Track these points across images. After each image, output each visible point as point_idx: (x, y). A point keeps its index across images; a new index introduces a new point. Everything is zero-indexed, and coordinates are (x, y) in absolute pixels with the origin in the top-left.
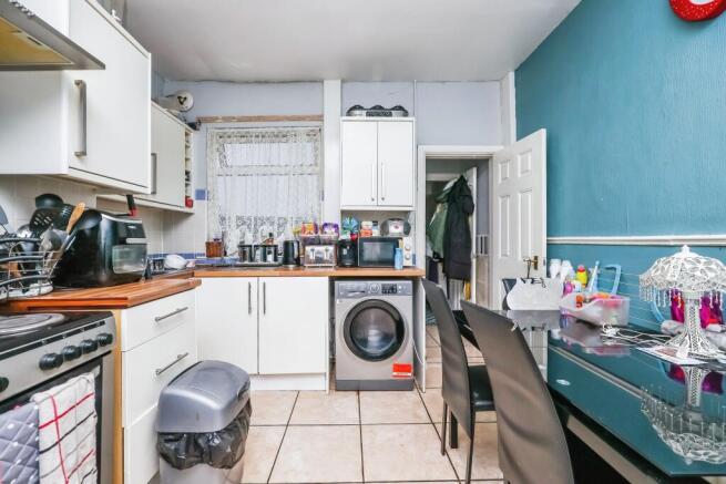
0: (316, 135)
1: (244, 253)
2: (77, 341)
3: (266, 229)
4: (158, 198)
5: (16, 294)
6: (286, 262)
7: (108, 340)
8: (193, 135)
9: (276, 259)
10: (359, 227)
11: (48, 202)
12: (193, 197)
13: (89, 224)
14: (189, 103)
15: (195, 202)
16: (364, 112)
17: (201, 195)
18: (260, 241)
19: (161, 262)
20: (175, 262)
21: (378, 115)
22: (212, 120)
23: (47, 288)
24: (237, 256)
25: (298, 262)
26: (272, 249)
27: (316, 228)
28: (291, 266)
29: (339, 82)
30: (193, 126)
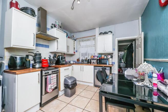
0: (94, 39)
1: (82, 61)
2: (55, 70)
3: (86, 57)
4: (69, 52)
5: (52, 65)
6: (88, 63)
7: (58, 71)
8: (75, 42)
9: (87, 62)
10: (101, 56)
11: (55, 55)
12: (75, 51)
13: (59, 57)
14: (75, 37)
15: (76, 53)
16: (102, 34)
17: (76, 51)
18: (85, 59)
19: (70, 62)
20: (72, 62)
21: (105, 34)
22: (78, 39)
23: (55, 65)
24: (81, 62)
25: (90, 63)
26: (86, 60)
27: (94, 56)
28: (89, 64)
29: (98, 28)
30: (75, 40)
